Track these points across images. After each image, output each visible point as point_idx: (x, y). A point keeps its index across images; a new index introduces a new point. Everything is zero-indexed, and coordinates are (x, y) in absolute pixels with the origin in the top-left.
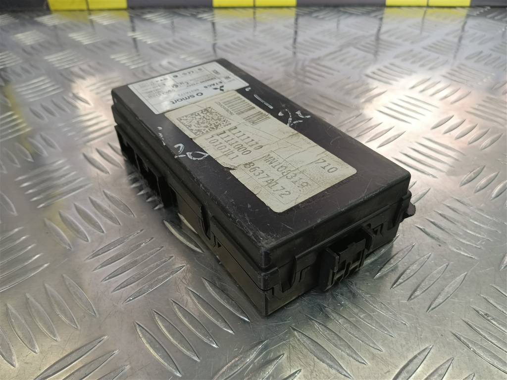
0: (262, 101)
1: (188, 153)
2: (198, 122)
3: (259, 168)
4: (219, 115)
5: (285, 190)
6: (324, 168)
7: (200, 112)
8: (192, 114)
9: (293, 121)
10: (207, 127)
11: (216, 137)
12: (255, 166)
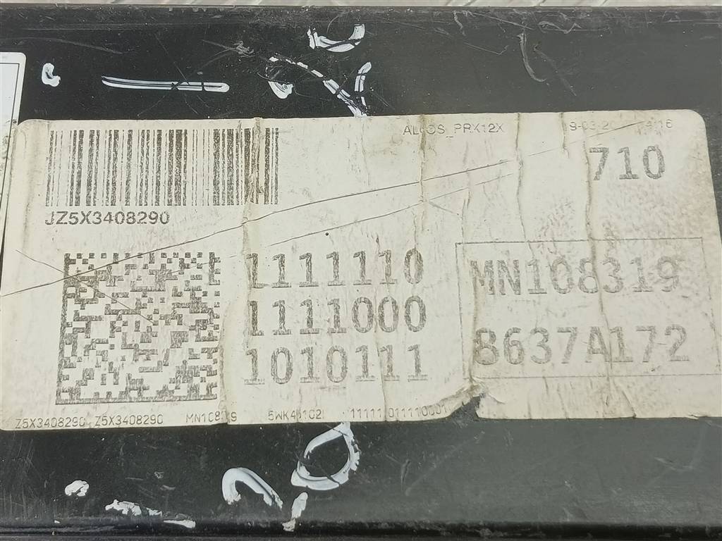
0: (166, 86)
1: (296, 480)
2: (126, 347)
3: (516, 331)
4: (140, 263)
5: (661, 331)
6: (629, 175)
7: (72, 306)
8: (68, 339)
9: (349, 86)
10: (179, 339)
11: (266, 346)
12: (500, 337)
